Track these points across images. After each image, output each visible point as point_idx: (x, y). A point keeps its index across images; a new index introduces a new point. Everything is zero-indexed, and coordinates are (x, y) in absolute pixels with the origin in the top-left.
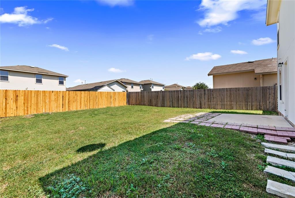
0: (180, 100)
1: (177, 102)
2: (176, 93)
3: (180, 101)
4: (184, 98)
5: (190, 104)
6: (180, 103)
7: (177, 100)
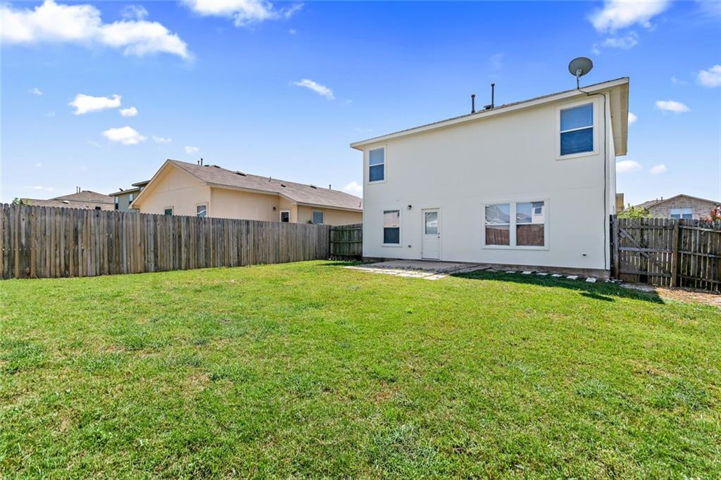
0: (186, 246)
1: (174, 252)
2: (171, 225)
3: (183, 249)
4: (198, 240)
5: (214, 257)
6: (184, 256)
7: (174, 245)
